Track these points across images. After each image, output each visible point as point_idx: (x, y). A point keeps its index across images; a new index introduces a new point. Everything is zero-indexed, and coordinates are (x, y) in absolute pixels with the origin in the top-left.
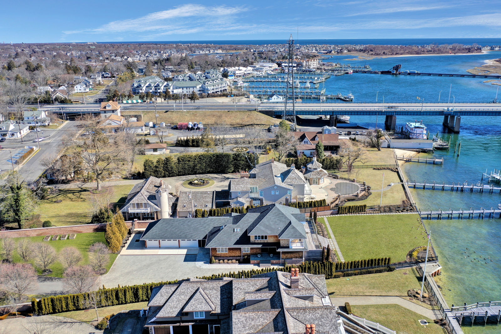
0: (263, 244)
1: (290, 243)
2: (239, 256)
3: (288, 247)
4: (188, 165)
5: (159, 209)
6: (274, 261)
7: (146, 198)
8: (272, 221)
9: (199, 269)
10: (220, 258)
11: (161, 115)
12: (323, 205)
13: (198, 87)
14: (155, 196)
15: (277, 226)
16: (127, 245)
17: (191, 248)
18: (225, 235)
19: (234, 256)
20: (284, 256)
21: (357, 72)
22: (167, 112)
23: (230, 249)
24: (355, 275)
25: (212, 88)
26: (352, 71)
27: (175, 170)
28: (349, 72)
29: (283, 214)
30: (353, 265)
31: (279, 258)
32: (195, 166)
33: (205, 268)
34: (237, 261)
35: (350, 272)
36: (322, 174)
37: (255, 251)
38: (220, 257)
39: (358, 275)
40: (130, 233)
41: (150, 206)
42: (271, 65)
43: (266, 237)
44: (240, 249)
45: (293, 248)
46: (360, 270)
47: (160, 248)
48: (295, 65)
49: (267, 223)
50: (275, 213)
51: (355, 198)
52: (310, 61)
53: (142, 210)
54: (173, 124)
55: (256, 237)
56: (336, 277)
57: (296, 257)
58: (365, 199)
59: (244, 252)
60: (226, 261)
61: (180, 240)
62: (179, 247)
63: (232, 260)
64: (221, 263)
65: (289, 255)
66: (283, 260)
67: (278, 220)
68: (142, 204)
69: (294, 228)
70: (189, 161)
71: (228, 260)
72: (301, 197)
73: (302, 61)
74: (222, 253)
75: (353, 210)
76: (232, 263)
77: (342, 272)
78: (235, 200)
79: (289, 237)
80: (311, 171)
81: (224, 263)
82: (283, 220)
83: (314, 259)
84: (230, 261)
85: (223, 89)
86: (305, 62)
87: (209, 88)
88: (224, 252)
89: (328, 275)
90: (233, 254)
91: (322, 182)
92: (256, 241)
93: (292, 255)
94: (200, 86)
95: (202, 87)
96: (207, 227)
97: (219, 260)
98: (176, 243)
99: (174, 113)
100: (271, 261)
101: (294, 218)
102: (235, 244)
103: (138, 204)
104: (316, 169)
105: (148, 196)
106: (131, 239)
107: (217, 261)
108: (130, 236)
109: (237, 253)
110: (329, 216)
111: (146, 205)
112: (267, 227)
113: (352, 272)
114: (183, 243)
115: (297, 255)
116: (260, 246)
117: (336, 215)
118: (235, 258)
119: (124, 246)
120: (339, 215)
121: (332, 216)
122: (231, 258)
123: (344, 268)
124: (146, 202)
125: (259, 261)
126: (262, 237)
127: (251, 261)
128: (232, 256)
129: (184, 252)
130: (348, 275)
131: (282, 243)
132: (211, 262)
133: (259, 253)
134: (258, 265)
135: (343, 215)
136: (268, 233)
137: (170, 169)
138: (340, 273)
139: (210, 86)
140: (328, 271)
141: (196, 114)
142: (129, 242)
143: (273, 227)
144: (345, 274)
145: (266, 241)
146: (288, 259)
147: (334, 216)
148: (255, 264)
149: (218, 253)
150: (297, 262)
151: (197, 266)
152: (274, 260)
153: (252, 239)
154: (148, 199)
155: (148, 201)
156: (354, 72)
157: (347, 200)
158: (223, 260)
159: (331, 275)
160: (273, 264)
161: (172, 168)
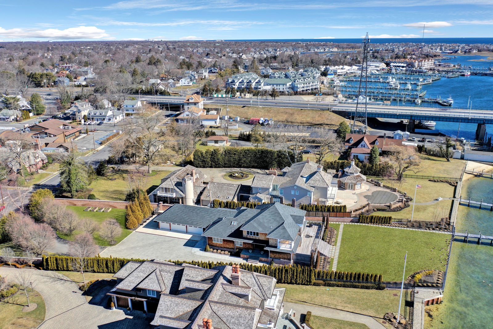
0: (255, 240)
1: (278, 243)
2: (232, 249)
3: (276, 247)
4: (234, 158)
5: (184, 195)
6: (263, 259)
7: (174, 184)
8: (266, 219)
9: (193, 254)
10: (215, 248)
11: (238, 109)
12: (342, 211)
13: (288, 85)
14: (181, 183)
15: (270, 225)
16: (145, 224)
17: (196, 235)
18: (221, 227)
19: (228, 248)
20: (273, 256)
21: (476, 74)
22: (244, 107)
23: (224, 240)
24: (338, 286)
25: (302, 85)
26: (469, 73)
27: (221, 162)
28: (466, 74)
29: (279, 214)
30: (337, 276)
31: (267, 257)
32: (240, 160)
33: (199, 254)
34: (229, 253)
35: (331, 282)
36: (359, 179)
37: (247, 246)
38: (216, 246)
39: (340, 287)
40: (153, 214)
41: (176, 192)
42: (378, 65)
43: (258, 234)
44: (233, 242)
45: (281, 248)
46: (344, 282)
47: (170, 230)
48: (405, 65)
49: (261, 221)
50: (272, 212)
51: (386, 208)
52: (423, 61)
53: (168, 195)
54: (247, 118)
55: (248, 232)
56: (315, 284)
57: (285, 259)
58: (398, 211)
59: (237, 246)
60: (219, 251)
61: (188, 226)
62: (187, 232)
63: (225, 251)
64: (215, 252)
65: (277, 256)
66: (271, 259)
67: (273, 219)
68: (169, 188)
69: (284, 228)
70: (235, 154)
71: (222, 251)
72: (324, 200)
73: (413, 61)
74: (218, 243)
75: (376, 221)
76: (224, 254)
77: (324, 281)
78: (254, 195)
79: (276, 237)
80: (347, 175)
81: (217, 253)
82: (278, 219)
83: (303, 263)
84: (223, 252)
85: (314, 87)
86: (417, 61)
87: (298, 85)
88: (219, 243)
89: (307, 281)
90: (227, 246)
91: (359, 188)
92: (249, 237)
93: (281, 256)
94: (290, 83)
95: (292, 84)
96: (213, 217)
97: (214, 249)
98: (183, 228)
99: (250, 109)
100: (260, 258)
101: (292, 219)
102: (229, 236)
103: (166, 188)
104: (353, 174)
105: (176, 182)
106: (151, 219)
107: (211, 250)
108: (152, 217)
109: (231, 246)
110: (348, 223)
111: (173, 190)
112: (260, 224)
113: (335, 283)
114: (190, 229)
115: (286, 257)
116: (251, 242)
117: (356, 224)
118: (229, 250)
119: (142, 224)
120: (359, 224)
121: (351, 223)
122: (225, 249)
123: (326, 278)
124: (173, 188)
125: (248, 256)
126: (254, 233)
127: (242, 255)
128: (227, 248)
129: (188, 237)
130: (329, 285)
131: (271, 242)
132: (205, 250)
133: (251, 249)
134: (246, 259)
135: (364, 224)
136: (260, 230)
137: (216, 160)
138: (321, 282)
139: (300, 83)
140: (306, 277)
141: (270, 111)
142: (148, 221)
143: (266, 225)
144: (326, 283)
145: (257, 238)
146: (276, 258)
147: (353, 224)
148: (244, 259)
149: (213, 242)
150: (285, 263)
151: (193, 251)
152: (263, 257)
153: (245, 234)
154: (176, 185)
155: (175, 187)
156: (472, 74)
157: (375, 210)
158: (217, 250)
159: (310, 282)
160: (261, 261)
161: (218, 159)
